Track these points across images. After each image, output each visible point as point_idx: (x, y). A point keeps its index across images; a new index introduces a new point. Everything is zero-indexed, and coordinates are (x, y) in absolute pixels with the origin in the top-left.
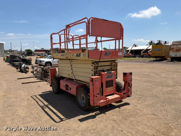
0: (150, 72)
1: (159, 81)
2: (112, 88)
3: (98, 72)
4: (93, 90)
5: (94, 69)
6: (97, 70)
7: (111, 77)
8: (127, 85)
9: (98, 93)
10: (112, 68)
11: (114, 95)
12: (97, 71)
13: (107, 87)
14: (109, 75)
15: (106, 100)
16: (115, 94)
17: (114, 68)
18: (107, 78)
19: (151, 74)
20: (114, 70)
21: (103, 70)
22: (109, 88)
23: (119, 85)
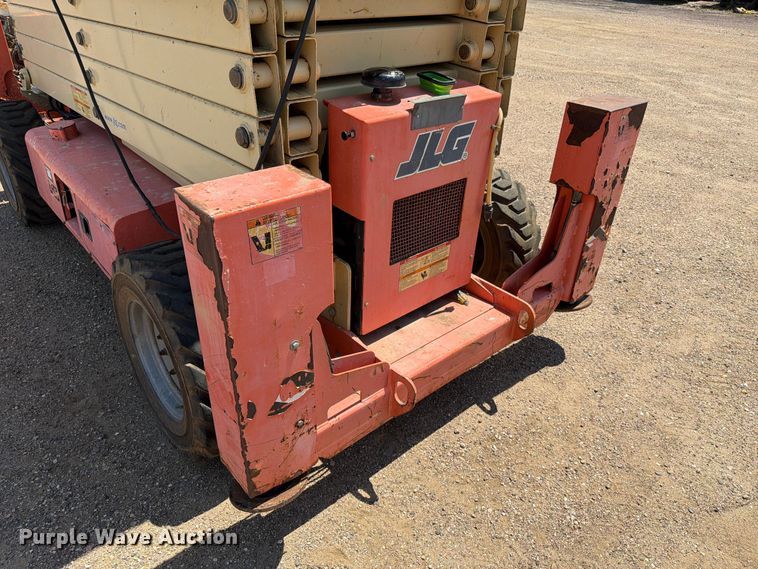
0: (634, 66)
1: (701, 129)
2: (444, 250)
3: (314, 97)
4: (233, 363)
5: (257, 61)
6: (300, 73)
7: (450, 155)
8: (578, 222)
9: (300, 365)
10: (464, 52)
11: (457, 300)
12: (301, 87)
13: (400, 251)
14: (436, 137)
15: (381, 392)
16: (462, 295)
17: (488, 51)
18: (407, 169)
19: (643, 78)
20: (486, 71)
21: (372, 77)
22: (417, 263)
23: (504, 208)
